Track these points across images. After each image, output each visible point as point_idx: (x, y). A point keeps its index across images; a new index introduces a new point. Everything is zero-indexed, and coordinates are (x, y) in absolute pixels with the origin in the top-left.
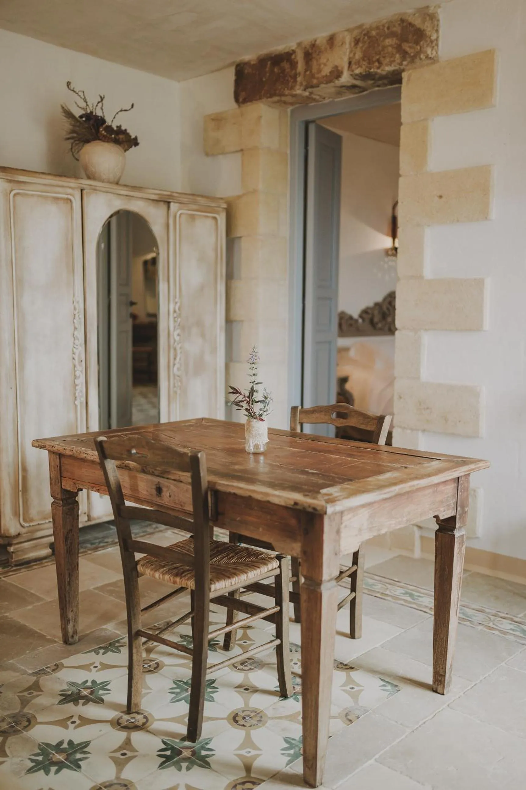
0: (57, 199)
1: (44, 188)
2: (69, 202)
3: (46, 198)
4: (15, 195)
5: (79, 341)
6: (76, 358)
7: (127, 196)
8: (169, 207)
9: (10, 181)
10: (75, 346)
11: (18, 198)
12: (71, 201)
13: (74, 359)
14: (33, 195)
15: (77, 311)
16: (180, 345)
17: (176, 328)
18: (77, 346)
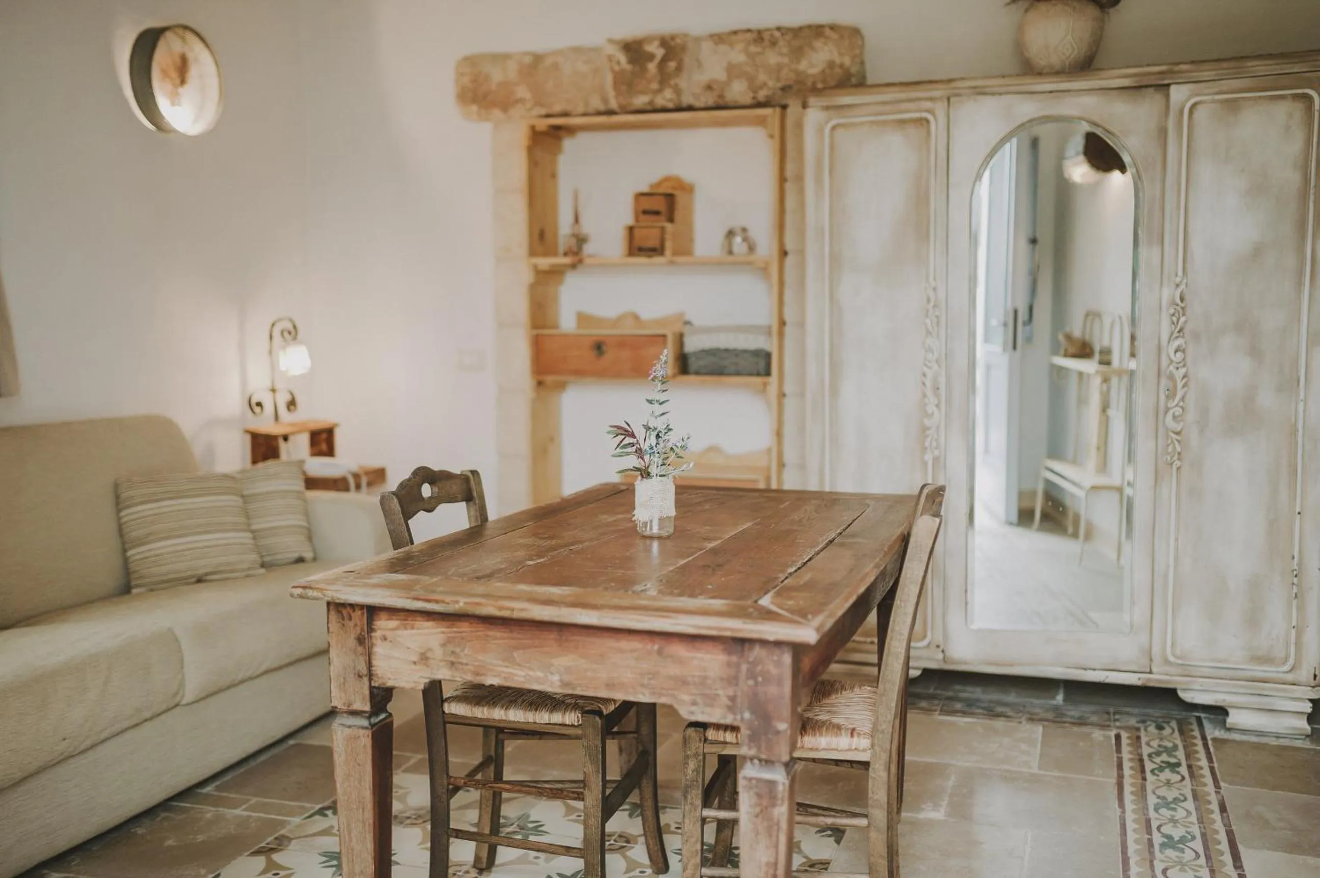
0: (902, 122)
1: (880, 108)
2: (925, 123)
3: (884, 123)
4: (834, 128)
5: (933, 353)
6: (928, 383)
7: (1051, 92)
8: (1167, 96)
9: (827, 108)
10: (927, 363)
11: (839, 132)
12: (927, 121)
13: (924, 384)
14: (862, 124)
15: (932, 304)
16: (1182, 371)
17: (1174, 336)
18: (930, 362)
